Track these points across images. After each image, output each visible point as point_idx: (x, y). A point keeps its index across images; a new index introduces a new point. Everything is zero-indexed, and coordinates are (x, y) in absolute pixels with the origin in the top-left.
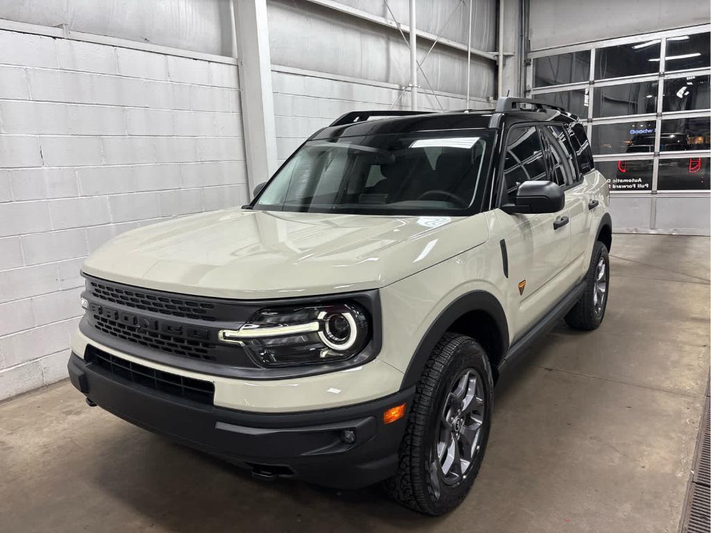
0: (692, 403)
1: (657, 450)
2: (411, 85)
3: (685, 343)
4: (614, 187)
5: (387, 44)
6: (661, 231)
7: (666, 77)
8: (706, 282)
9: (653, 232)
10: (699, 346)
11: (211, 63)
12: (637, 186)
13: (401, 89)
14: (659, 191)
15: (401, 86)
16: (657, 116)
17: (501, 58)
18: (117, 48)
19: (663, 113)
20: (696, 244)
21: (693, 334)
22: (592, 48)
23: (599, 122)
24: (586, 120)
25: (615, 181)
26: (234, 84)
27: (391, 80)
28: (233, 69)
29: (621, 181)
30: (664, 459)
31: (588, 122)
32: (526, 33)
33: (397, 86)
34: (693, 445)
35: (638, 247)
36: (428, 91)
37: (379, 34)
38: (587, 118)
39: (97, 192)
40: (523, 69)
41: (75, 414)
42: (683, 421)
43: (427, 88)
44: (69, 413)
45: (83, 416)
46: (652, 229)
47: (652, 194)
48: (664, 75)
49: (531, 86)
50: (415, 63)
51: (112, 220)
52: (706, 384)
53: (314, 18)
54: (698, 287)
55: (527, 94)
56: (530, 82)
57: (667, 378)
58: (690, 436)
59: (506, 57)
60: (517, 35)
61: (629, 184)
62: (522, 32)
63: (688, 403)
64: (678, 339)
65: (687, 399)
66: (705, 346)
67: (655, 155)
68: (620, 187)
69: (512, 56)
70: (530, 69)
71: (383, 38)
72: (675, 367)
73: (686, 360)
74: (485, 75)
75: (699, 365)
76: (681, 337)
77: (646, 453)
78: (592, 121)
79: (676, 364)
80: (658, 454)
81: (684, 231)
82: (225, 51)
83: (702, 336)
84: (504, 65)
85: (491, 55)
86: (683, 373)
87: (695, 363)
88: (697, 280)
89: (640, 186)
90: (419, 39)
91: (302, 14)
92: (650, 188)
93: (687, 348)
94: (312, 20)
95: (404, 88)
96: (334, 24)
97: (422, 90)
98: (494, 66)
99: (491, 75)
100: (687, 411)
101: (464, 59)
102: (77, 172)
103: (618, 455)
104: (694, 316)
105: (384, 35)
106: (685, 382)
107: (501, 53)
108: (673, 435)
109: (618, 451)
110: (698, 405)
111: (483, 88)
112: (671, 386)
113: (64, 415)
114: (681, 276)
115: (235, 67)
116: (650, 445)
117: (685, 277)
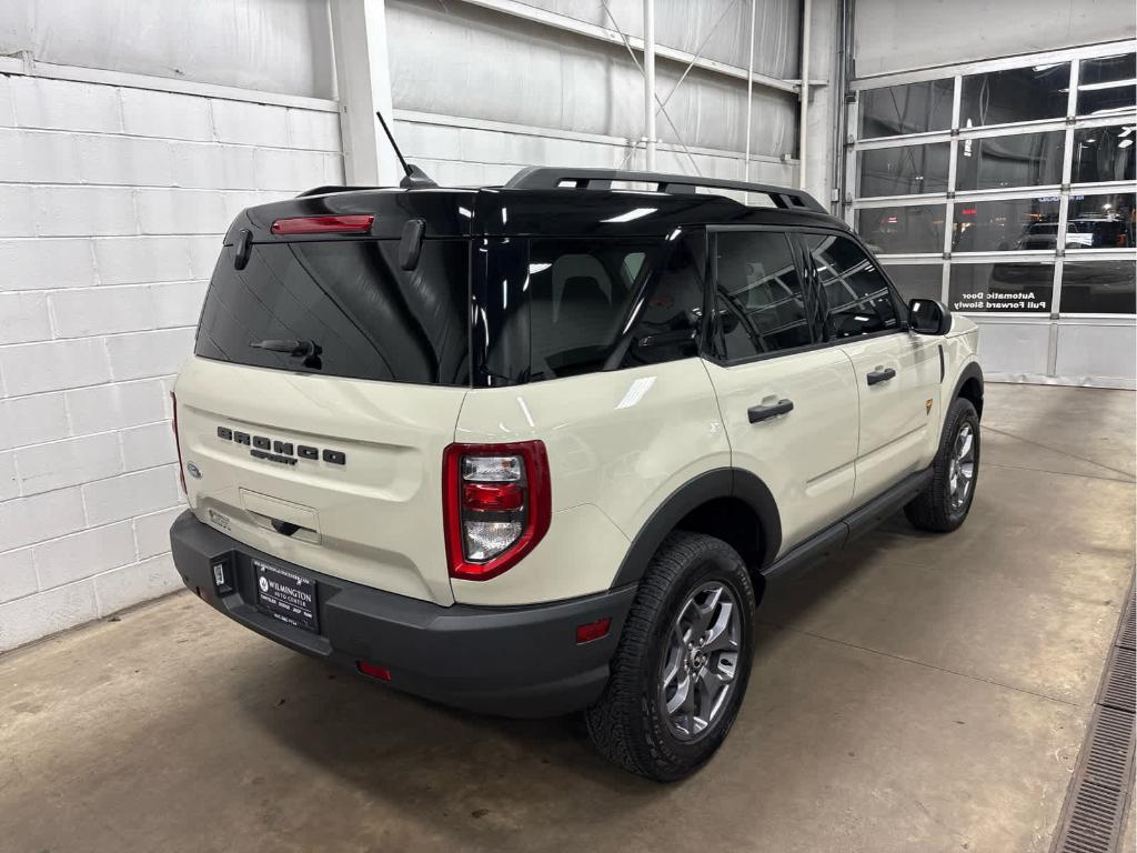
0: (1071, 717)
1: (994, 813)
2: (644, 139)
3: (1074, 597)
4: (989, 305)
5: (608, 70)
6: (1065, 380)
7: (1079, 125)
8: (1126, 478)
9: (1051, 381)
10: (1097, 603)
11: (291, 111)
12: (1026, 305)
13: (629, 146)
14: (1063, 315)
15: (629, 141)
16: (1062, 189)
17: (805, 89)
18: (122, 89)
19: (1072, 185)
20: (1119, 405)
21: (1092, 578)
22: (958, 74)
23: (967, 197)
24: (945, 194)
25: (990, 296)
26: (331, 143)
27: (614, 129)
28: (330, 120)
29: (1001, 296)
30: (1003, 829)
31: (948, 197)
32: (849, 48)
33: (623, 141)
34: (1060, 803)
35: (1021, 409)
36: (676, 148)
37: (593, 54)
38: (946, 190)
39: (85, 332)
40: (843, 108)
41: (31, 711)
42: (1049, 754)
43: (675, 142)
44: (21, 708)
45: (42, 715)
46: (1051, 376)
47: (1051, 318)
48: (1074, 121)
49: (855, 137)
50: (652, 99)
51: (113, 377)
52: (1099, 680)
53: (477, 29)
54: (1112, 487)
55: (849, 149)
56: (853, 130)
57: (1032, 666)
58: (1056, 786)
59: (813, 88)
60: (833, 51)
61: (1013, 301)
62: (841, 48)
63: (1063, 717)
64: (1064, 588)
65: (1062, 709)
66: (1107, 603)
67: (1057, 255)
68: (998, 306)
70: (855, 108)
71: (600, 60)
72: (1051, 644)
73: (1071, 631)
74: (779, 117)
75: (1092, 642)
76: (1068, 586)
77: (975, 817)
78: (954, 197)
79: (1052, 637)
80: (994, 819)
81: (1101, 381)
82: (320, 90)
83: (1106, 583)
84: (811, 101)
85: (788, 85)
86: (1063, 657)
87: (1086, 637)
88: (1114, 475)
89: (1031, 305)
90: (660, 60)
91: (457, 23)
92: (1048, 309)
93: (1078, 606)
94: (473, 32)
95: (634, 143)
96: (512, 38)
97: (666, 146)
98: (793, 101)
99: (790, 117)
100: (1058, 733)
101: (743, 91)
102: (48, 298)
103: (926, 820)
104: (1096, 543)
105: (603, 56)
106: (1063, 675)
107: (806, 81)
108: (1027, 781)
109: (927, 813)
110: (1080, 721)
111: (775, 138)
112: (1039, 681)
113: (13, 712)
114: (1086, 466)
115: (335, 116)
116: (983, 802)
117: (1092, 468)
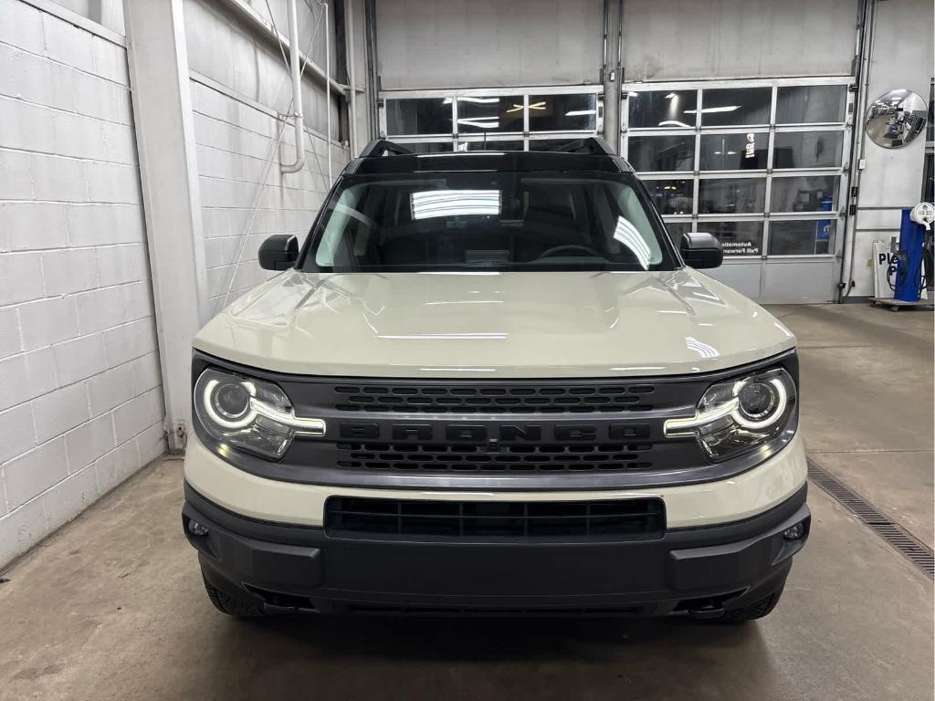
69: (363, 92)
